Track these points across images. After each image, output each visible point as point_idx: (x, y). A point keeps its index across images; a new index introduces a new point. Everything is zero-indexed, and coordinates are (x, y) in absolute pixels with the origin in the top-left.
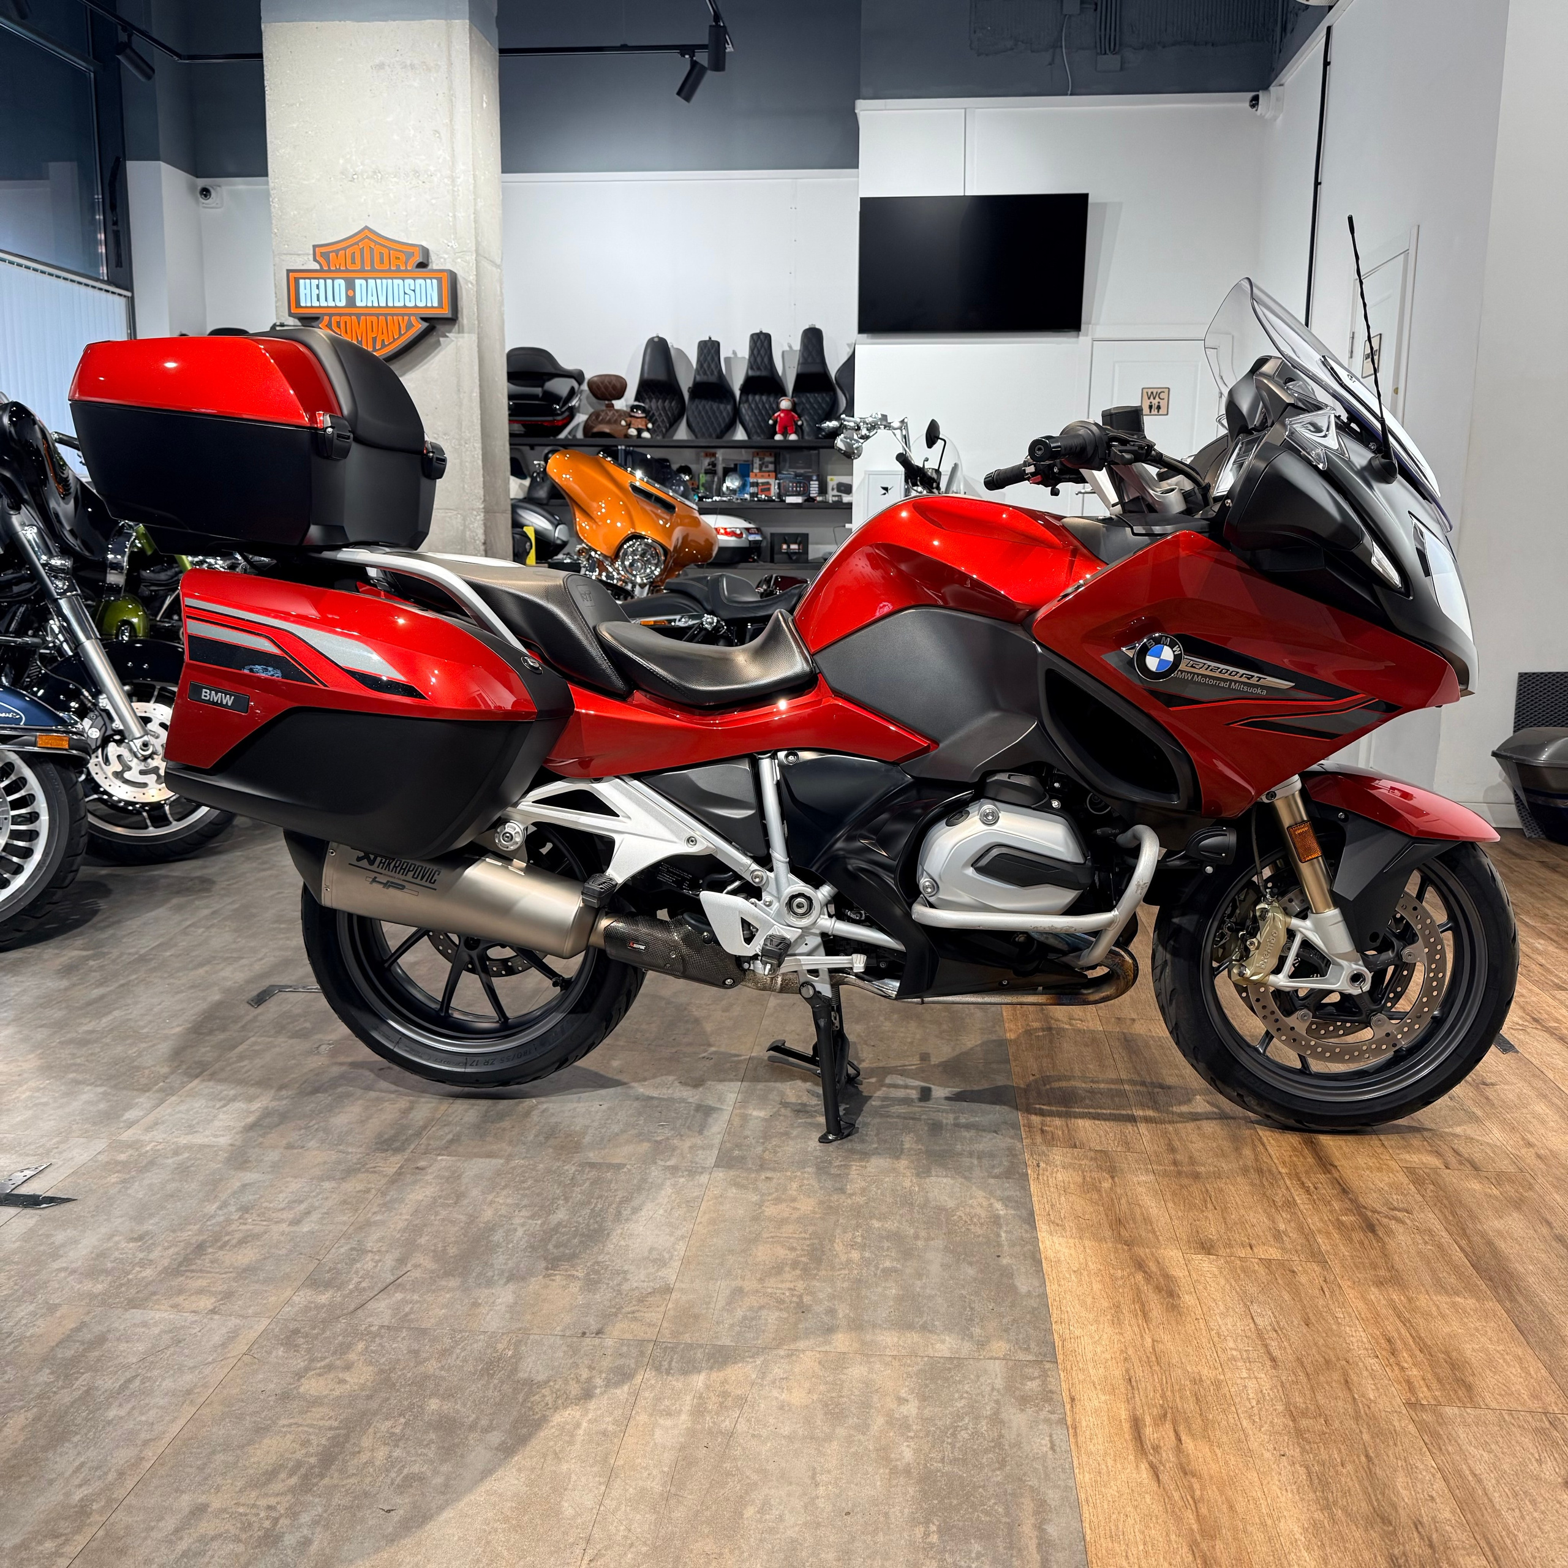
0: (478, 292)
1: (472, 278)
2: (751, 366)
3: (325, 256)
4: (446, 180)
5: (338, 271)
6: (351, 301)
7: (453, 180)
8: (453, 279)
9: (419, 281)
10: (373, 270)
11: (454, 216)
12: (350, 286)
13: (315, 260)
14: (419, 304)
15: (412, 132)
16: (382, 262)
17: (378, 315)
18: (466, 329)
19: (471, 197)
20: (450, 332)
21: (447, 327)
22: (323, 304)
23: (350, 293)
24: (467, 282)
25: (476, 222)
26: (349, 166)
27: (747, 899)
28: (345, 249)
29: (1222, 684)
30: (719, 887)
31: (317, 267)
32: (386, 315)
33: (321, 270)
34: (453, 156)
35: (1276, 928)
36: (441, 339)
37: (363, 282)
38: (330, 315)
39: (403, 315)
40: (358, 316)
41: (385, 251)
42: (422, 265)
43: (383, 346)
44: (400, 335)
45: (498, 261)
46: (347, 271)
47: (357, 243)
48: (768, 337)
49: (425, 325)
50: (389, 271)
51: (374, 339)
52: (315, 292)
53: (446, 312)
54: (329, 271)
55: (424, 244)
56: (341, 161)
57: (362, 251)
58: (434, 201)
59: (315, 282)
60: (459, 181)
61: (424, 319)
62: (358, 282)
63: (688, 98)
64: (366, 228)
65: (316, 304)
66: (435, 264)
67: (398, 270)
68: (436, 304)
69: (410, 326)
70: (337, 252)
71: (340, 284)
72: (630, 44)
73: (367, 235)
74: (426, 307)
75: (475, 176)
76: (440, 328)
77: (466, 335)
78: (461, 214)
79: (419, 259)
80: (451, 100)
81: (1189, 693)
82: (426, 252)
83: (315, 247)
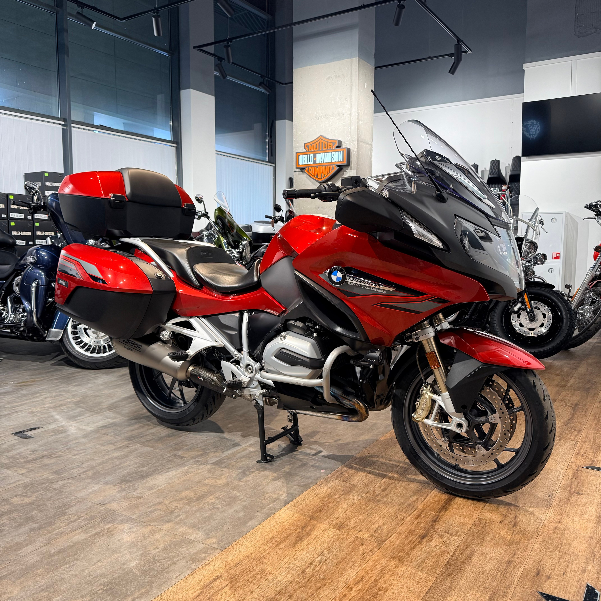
0: (358, 155)
1: (356, 150)
2: (490, 174)
3: (308, 147)
4: (348, 116)
5: (311, 151)
6: (315, 161)
7: (351, 115)
8: (349, 151)
9: (337, 153)
10: (322, 150)
11: (351, 128)
12: (315, 156)
13: (304, 148)
14: (336, 161)
15: (338, 100)
16: (325, 147)
17: (323, 166)
18: (353, 168)
19: (357, 120)
20: (347, 170)
21: (346, 168)
22: (306, 163)
23: (315, 159)
24: (354, 151)
25: (358, 129)
26: (318, 115)
27: (235, 365)
28: (314, 144)
29: (367, 288)
30: (228, 360)
31: (305, 151)
32: (325, 166)
33: (306, 152)
34: (351, 106)
35: (426, 398)
36: (344, 173)
37: (319, 154)
38: (308, 167)
39: (331, 165)
40: (317, 166)
41: (326, 143)
42: (338, 147)
43: (324, 176)
44: (330, 172)
45: (370, 143)
46: (314, 151)
47: (318, 141)
48: (498, 162)
49: (338, 168)
50: (327, 150)
51: (322, 174)
52: (304, 159)
53: (345, 163)
54: (309, 152)
55: (340, 139)
56: (315, 113)
57: (319, 143)
58: (344, 124)
59: (304, 156)
60: (352, 115)
61: (338, 166)
62: (317, 155)
63: (453, 73)
64: (321, 135)
65: (304, 164)
66: (344, 146)
67: (330, 149)
68: (342, 160)
69: (333, 169)
70: (311, 145)
71: (312, 156)
72: (431, 56)
73: (321, 138)
74: (339, 162)
75: (358, 113)
76: (344, 169)
77: (353, 170)
78: (353, 127)
79: (337, 145)
80: (351, 87)
81: (355, 291)
82: (340, 142)
83: (305, 144)
